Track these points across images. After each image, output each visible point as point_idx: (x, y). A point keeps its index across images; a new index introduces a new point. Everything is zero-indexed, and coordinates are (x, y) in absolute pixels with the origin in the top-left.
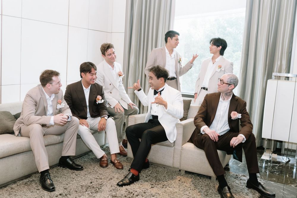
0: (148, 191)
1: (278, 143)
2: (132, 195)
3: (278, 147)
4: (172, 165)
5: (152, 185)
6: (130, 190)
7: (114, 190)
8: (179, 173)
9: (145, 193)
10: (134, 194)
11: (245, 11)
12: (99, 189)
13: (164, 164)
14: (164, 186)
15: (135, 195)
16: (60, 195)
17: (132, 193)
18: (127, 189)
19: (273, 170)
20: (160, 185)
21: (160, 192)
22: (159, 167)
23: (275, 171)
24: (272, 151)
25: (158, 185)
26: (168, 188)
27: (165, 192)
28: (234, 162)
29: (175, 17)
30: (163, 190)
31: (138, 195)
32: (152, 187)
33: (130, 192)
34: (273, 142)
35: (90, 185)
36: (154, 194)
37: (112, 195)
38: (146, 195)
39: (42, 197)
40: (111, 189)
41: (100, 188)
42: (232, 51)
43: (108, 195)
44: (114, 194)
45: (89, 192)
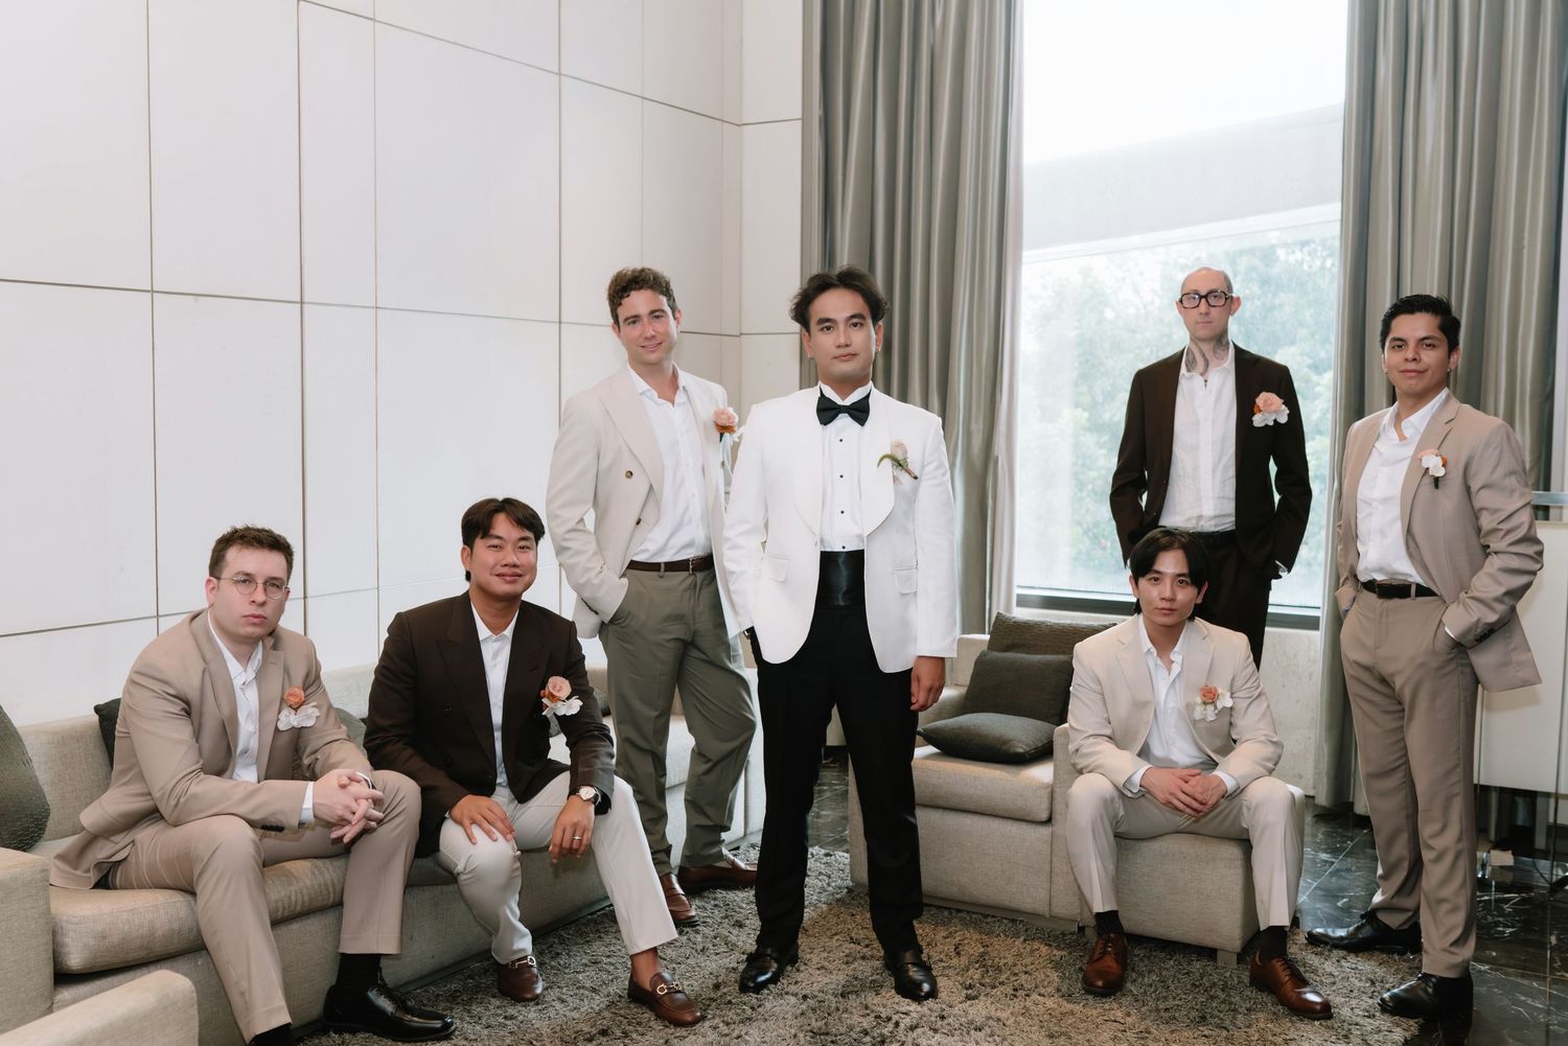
0: (956, 1011)
1: (1520, 801)
2: (891, 1026)
3: (1520, 822)
4: (1047, 909)
5: (970, 987)
6: (881, 1009)
7: (814, 1010)
8: (1076, 941)
9: (943, 1018)
10: (897, 1024)
11: (1339, 217)
12: (753, 1008)
13: (1014, 904)
14: (1021, 993)
15: (902, 1025)
16: (604, 1033)
17: (889, 1019)
18: (867, 1007)
19: (1489, 918)
20: (1002, 988)
21: (1003, 1015)
22: (989, 920)
23: (1497, 924)
24: (1492, 836)
25: (994, 987)
26: (1035, 996)
27: (1025, 1012)
28: (1320, 892)
29: (1026, 255)
30: (1018, 1005)
31: (916, 1027)
32: (969, 998)
33: (883, 1015)
34: (1494, 797)
35: (713, 995)
36: (979, 1021)
37: (809, 1028)
38: (949, 1024)
39: (535, 1043)
40: (804, 1007)
41: (760, 1006)
42: (1309, 367)
43: (793, 1031)
44: (816, 1025)
45: (717, 1020)
